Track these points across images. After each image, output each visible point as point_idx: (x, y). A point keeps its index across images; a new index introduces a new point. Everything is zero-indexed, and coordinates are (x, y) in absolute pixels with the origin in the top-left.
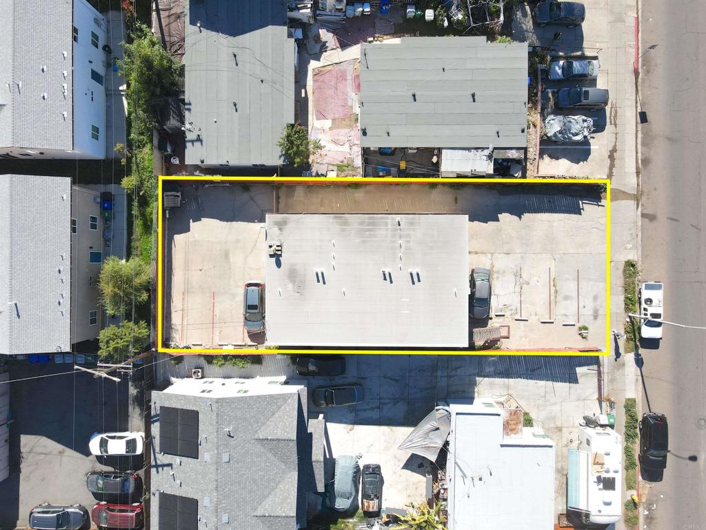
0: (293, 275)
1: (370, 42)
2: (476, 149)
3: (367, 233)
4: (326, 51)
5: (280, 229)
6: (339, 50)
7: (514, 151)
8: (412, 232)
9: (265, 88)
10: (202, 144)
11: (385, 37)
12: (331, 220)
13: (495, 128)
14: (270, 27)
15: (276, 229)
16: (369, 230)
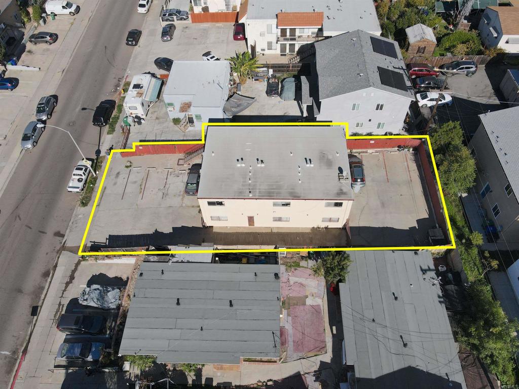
2: (182, 262)
4: (315, 372)
5: (341, 190)
6: (302, 373)
7: (152, 260)
8: (241, 187)
9: (369, 315)
10: (421, 267)
11: (255, 386)
12: (302, 195)
13: (164, 277)
15: (345, 190)
16: (273, 189)
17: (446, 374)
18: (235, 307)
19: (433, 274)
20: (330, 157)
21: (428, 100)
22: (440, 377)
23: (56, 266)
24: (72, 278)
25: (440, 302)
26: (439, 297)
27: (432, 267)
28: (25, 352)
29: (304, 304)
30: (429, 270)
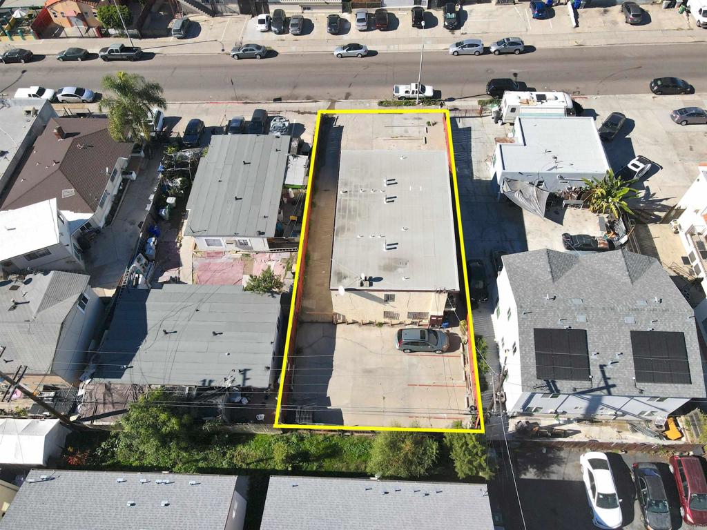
0: (390, 267)
1: (181, 245)
2: (287, 163)
3: (352, 213)
4: (179, 278)
5: (345, 278)
6: (181, 268)
7: (293, 143)
8: (353, 184)
9: (204, 308)
10: (249, 370)
11: (180, 235)
12: (339, 238)
13: (274, 153)
14: (147, 303)
15: (345, 281)
16: (350, 211)
17: (132, 367)
18: (235, 202)
19: (239, 381)
20: (400, 270)
21: (589, 471)
22: (131, 360)
23: (316, 102)
24: (303, 113)
25: (205, 381)
26: (211, 381)
27: (248, 383)
28: (247, 103)
29: (244, 273)
30: (245, 379)
